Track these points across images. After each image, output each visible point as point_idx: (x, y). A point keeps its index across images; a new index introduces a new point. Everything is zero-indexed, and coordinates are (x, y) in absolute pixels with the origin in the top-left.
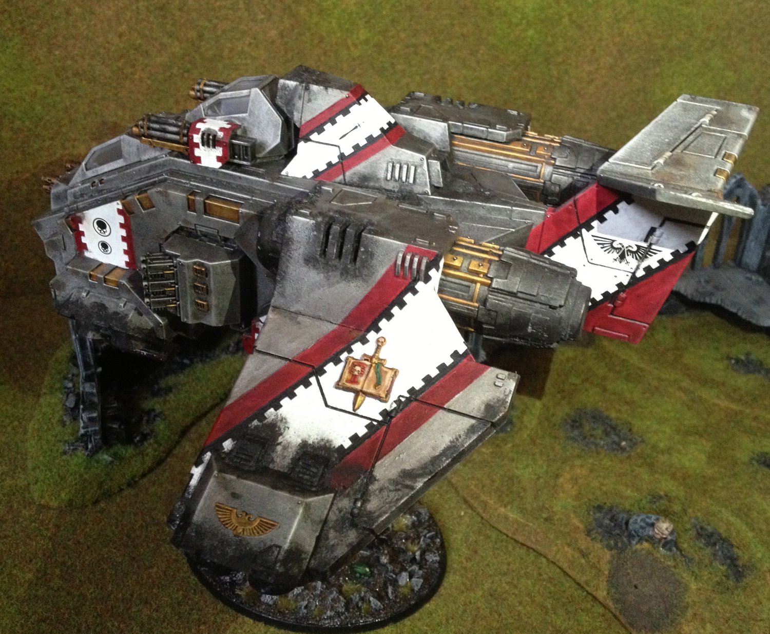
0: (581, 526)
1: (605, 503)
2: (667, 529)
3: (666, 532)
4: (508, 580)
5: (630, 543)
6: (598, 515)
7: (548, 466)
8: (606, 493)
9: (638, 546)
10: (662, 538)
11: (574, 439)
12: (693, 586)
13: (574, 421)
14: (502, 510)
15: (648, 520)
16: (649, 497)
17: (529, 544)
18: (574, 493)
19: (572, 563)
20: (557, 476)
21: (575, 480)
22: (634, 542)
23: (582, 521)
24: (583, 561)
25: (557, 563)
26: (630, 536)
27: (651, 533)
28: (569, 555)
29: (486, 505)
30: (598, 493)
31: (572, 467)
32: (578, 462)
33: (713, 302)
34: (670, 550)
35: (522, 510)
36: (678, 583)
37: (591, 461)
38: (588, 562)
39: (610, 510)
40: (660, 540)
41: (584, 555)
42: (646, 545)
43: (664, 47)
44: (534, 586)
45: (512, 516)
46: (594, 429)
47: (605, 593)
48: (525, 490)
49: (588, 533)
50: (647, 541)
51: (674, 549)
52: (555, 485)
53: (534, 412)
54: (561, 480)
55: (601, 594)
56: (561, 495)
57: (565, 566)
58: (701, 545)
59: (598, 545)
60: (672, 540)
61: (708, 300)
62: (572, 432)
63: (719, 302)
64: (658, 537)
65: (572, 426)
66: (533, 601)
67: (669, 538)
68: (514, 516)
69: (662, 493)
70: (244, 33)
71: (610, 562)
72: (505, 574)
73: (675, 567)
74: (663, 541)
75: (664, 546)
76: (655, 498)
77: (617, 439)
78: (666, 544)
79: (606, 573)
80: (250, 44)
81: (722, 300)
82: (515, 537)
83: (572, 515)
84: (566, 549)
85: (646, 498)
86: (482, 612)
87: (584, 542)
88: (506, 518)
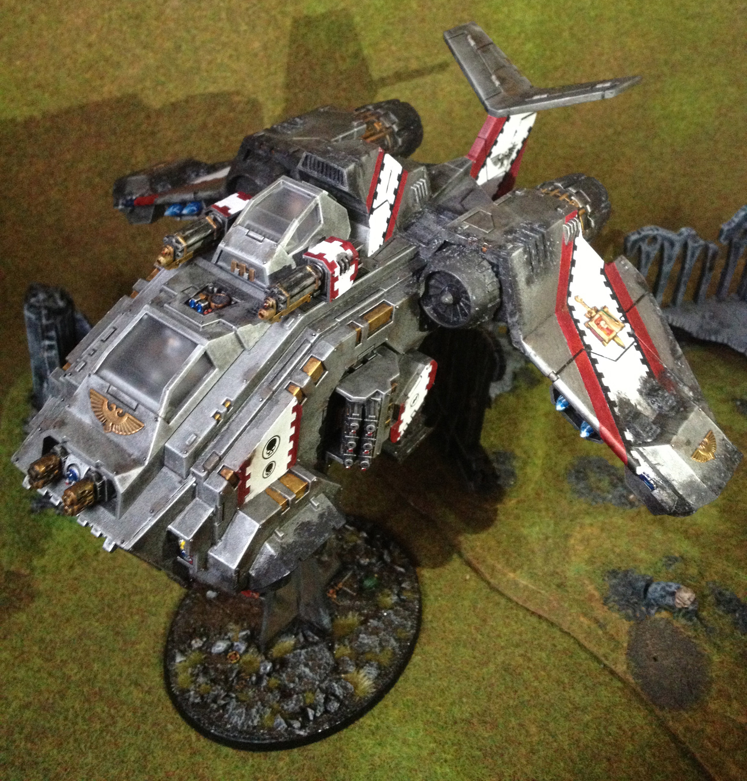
0: (597, 594)
1: (620, 568)
2: (689, 599)
3: (689, 603)
4: (522, 652)
5: (649, 613)
6: (614, 581)
7: (556, 524)
8: (619, 555)
9: (657, 616)
10: (683, 608)
11: (580, 493)
12: (716, 659)
13: (578, 472)
14: (511, 575)
15: (668, 589)
16: (664, 560)
17: (541, 613)
18: (586, 556)
19: (588, 634)
20: (567, 537)
21: (586, 541)
22: (653, 612)
23: (597, 589)
24: (600, 632)
25: (572, 634)
26: (649, 605)
27: (671, 603)
28: (585, 627)
29: (493, 570)
30: (612, 556)
31: (582, 526)
32: (588, 520)
33: (720, 340)
34: (690, 620)
35: (532, 576)
36: (700, 656)
37: (601, 518)
38: (606, 633)
39: (626, 576)
40: (680, 610)
41: (602, 626)
42: (664, 614)
43: (666, 63)
44: (549, 659)
45: (523, 582)
46: (600, 481)
47: (625, 667)
48: (533, 552)
49: (606, 601)
50: (665, 609)
51: (695, 619)
52: (566, 547)
53: (537, 462)
54: (572, 541)
55: (621, 668)
56: (573, 558)
57: (581, 637)
58: (721, 613)
59: (615, 615)
60: (693, 610)
61: (713, 338)
62: (577, 484)
63: (726, 341)
64: (679, 606)
65: (577, 478)
66: (549, 676)
67: (691, 608)
68: (525, 583)
69: (677, 555)
70: (224, 45)
71: (629, 632)
72: (517, 646)
73: (695, 637)
74: (684, 611)
75: (684, 616)
76: (670, 560)
77: (625, 492)
78: (688, 614)
79: (625, 645)
80: (231, 56)
81: (729, 339)
82: (526, 605)
83: (587, 582)
84: (582, 619)
85: (661, 560)
86: (496, 689)
87: (600, 612)
88: (516, 584)
